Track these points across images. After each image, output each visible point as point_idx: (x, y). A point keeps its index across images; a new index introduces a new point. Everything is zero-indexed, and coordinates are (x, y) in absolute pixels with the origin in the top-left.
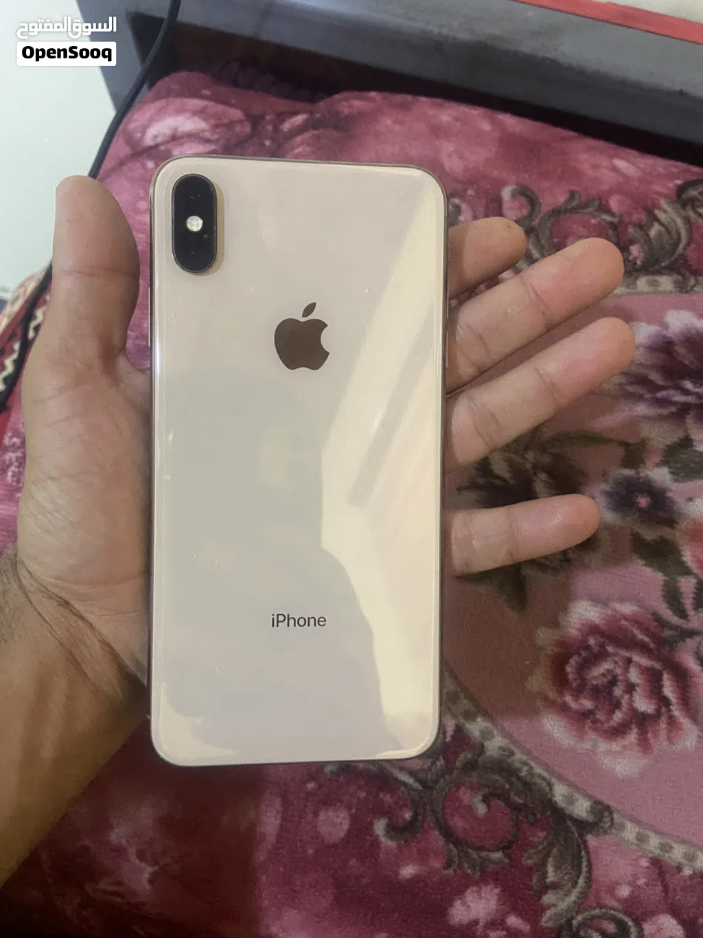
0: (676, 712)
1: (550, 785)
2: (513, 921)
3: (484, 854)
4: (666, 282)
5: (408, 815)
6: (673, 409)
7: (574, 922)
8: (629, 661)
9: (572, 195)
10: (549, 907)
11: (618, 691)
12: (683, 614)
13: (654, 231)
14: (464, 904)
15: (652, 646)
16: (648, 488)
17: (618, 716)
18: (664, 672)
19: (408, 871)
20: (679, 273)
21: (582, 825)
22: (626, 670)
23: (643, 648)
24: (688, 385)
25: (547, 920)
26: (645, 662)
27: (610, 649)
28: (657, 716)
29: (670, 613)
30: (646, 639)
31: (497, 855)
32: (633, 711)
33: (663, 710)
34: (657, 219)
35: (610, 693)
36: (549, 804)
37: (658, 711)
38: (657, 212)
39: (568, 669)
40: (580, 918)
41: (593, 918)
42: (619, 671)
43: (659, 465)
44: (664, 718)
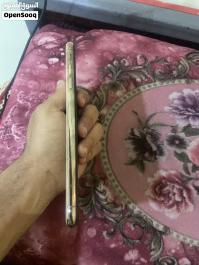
0: (187, 201)
1: (152, 221)
2: (142, 260)
3: (134, 241)
4: (183, 81)
5: (112, 230)
6: (185, 116)
7: (160, 260)
8: (174, 187)
9: (157, 57)
10: (152, 255)
11: (171, 195)
12: (189, 174)
13: (180, 67)
14: (128, 255)
15: (180, 182)
16: (178, 138)
17: (171, 202)
18: (184, 191)
19: (113, 246)
20: (187, 78)
21: (161, 233)
22: (173, 189)
23: (177, 183)
24: (189, 109)
25: (152, 259)
26: (178, 187)
27: (168, 183)
28: (182, 202)
29: (185, 173)
30: (177, 180)
31: (137, 241)
32: (175, 201)
34: (181, 64)
35: (169, 196)
36: (152, 227)
37: (182, 200)
38: (181, 62)
39: (157, 189)
40: (161, 259)
41: (165, 259)
42: (171, 189)
43: (181, 132)
44: (184, 203)
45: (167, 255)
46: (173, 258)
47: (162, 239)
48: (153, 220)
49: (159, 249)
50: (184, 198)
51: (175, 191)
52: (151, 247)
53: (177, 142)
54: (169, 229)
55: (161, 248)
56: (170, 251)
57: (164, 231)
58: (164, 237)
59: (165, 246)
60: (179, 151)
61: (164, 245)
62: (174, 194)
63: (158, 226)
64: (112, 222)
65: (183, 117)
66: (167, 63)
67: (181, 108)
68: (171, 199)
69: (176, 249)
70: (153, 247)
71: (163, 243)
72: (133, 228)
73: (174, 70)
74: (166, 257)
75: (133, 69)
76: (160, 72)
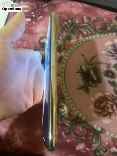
0: (116, 112)
2: (87, 149)
3: (82, 138)
4: (114, 34)
5: (68, 131)
7: (98, 149)
8: (107, 103)
9: (97, 18)
13: (112, 25)
14: (78, 146)
16: (111, 72)
18: (114, 105)
19: (68, 141)
20: (116, 32)
21: (99, 132)
23: (110, 101)
25: (93, 149)
27: (104, 101)
29: (115, 94)
31: (84, 138)
32: (108, 112)
34: (112, 22)
35: (104, 109)
36: (93, 129)
37: (113, 112)
43: (113, 68)
45: (103, 146)
46: (106, 148)
47: (100, 136)
48: (94, 124)
49: (98, 142)
50: (114, 110)
52: (93, 141)
53: (110, 74)
54: (104, 130)
55: (99, 142)
56: (104, 143)
57: (101, 131)
58: (101, 135)
59: (101, 141)
60: (111, 80)
61: (101, 139)
62: (108, 108)
63: (97, 128)
64: (68, 126)
65: (114, 58)
66: (103, 22)
67: (112, 51)
69: (108, 142)
70: (94, 141)
71: (100, 138)
72: (81, 130)
73: (108, 27)
74: (102, 147)
75: (81, 26)
76: (99, 28)
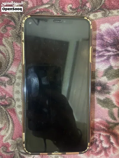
4: (99, 14)
6: (105, 58)
8: (100, 134)
11: (97, 143)
12: (115, 119)
15: (106, 129)
16: (100, 84)
17: (98, 149)
18: (111, 136)
20: (103, 10)
22: (99, 137)
23: (103, 130)
24: (109, 49)
26: (104, 134)
29: (111, 119)
30: (105, 128)
32: (102, 147)
33: (111, 146)
42: (97, 138)
43: (102, 76)
44: (112, 148)
50: (112, 143)
51: (102, 138)
53: (99, 88)
60: (102, 98)
62: (101, 142)
68: (98, 146)
73: (87, 2)
76: (71, 8)
